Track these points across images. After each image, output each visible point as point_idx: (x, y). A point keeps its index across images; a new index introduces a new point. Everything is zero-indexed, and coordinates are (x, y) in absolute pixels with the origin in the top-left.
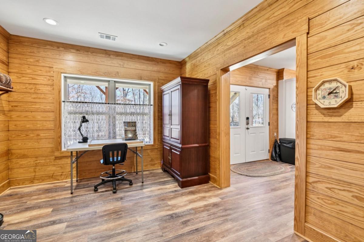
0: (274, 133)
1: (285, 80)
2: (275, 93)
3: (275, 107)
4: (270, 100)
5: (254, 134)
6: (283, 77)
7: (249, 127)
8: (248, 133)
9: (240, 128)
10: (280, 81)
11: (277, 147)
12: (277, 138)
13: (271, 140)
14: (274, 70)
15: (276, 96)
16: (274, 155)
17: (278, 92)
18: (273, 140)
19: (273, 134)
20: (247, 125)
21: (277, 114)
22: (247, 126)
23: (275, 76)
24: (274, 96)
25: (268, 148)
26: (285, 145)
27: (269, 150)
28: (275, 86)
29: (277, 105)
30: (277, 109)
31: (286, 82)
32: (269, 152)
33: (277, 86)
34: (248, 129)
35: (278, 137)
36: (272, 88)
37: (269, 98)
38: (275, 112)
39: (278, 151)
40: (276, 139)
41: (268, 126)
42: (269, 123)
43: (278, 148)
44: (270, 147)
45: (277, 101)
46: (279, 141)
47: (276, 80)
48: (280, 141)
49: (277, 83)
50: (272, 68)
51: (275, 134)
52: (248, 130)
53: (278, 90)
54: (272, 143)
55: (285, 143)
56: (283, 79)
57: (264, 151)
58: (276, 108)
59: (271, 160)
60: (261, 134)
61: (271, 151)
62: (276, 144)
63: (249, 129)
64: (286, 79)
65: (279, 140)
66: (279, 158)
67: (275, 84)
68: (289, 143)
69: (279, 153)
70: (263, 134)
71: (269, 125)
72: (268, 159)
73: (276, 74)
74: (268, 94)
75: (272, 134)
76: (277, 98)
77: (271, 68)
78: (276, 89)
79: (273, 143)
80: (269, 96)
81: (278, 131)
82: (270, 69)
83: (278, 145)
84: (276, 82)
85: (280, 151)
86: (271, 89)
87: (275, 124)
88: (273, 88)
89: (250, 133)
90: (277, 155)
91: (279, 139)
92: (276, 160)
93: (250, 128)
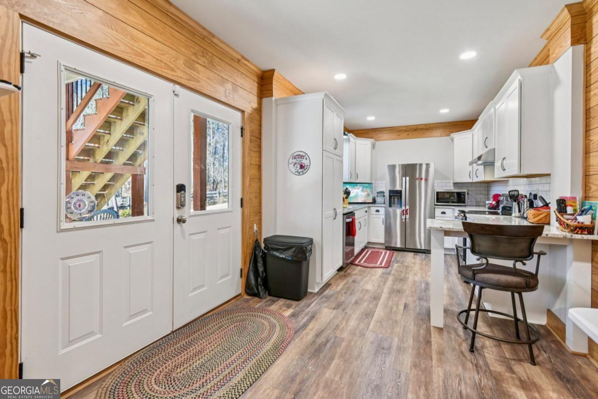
0: (253, 226)
1: (276, 100)
2: (255, 127)
3: (255, 161)
4: (243, 142)
5: (202, 236)
6: (271, 90)
7: (185, 216)
8: (183, 233)
9: (153, 220)
10: (265, 100)
11: (260, 261)
12: (258, 238)
13: (246, 244)
14: (252, 67)
15: (257, 135)
16: (253, 282)
17: (260, 126)
18: (251, 242)
19: (251, 228)
20: (178, 208)
21: (260, 179)
22: (177, 214)
23: (256, 84)
24: (252, 132)
25: (239, 265)
26: (277, 254)
27: (241, 270)
28: (256, 109)
29: (260, 157)
30: (259, 167)
31: (277, 105)
32: (241, 276)
33: (259, 110)
34: (180, 221)
35: (260, 233)
36: (249, 112)
37: (242, 136)
38: (254, 172)
39: (261, 269)
40: (257, 240)
41: (239, 209)
42: (242, 199)
43: (262, 262)
44: (245, 263)
45: (260, 147)
46: (263, 246)
47: (258, 96)
48: (265, 245)
49: (260, 104)
50: (248, 61)
51: (255, 228)
52: (184, 225)
53: (260, 121)
54: (249, 251)
55: (277, 250)
56: (272, 95)
57: (230, 277)
58: (257, 163)
59: (246, 297)
60: (221, 232)
61: (245, 272)
62: (257, 252)
63: (184, 222)
64: (277, 98)
65: (264, 242)
66: (263, 288)
67: (255, 105)
68: (285, 250)
69: (264, 275)
70: (227, 230)
71: (242, 206)
72: (240, 295)
73: (256, 80)
74: (240, 125)
75: (248, 226)
76: (258, 140)
77: (246, 59)
78: (257, 117)
79: (251, 251)
80: (242, 132)
81: (260, 220)
82: (243, 60)
83: (261, 254)
84: (258, 100)
85: (265, 270)
86: (246, 114)
87: (256, 201)
88: (251, 114)
89: (190, 235)
90: (259, 279)
91: (263, 240)
92: (256, 295)
93: (188, 220)
